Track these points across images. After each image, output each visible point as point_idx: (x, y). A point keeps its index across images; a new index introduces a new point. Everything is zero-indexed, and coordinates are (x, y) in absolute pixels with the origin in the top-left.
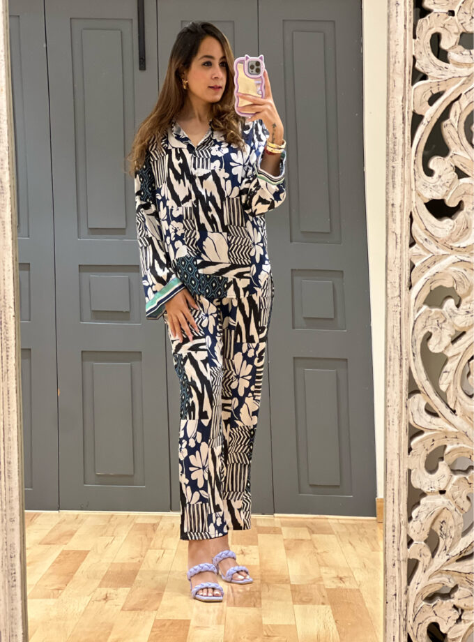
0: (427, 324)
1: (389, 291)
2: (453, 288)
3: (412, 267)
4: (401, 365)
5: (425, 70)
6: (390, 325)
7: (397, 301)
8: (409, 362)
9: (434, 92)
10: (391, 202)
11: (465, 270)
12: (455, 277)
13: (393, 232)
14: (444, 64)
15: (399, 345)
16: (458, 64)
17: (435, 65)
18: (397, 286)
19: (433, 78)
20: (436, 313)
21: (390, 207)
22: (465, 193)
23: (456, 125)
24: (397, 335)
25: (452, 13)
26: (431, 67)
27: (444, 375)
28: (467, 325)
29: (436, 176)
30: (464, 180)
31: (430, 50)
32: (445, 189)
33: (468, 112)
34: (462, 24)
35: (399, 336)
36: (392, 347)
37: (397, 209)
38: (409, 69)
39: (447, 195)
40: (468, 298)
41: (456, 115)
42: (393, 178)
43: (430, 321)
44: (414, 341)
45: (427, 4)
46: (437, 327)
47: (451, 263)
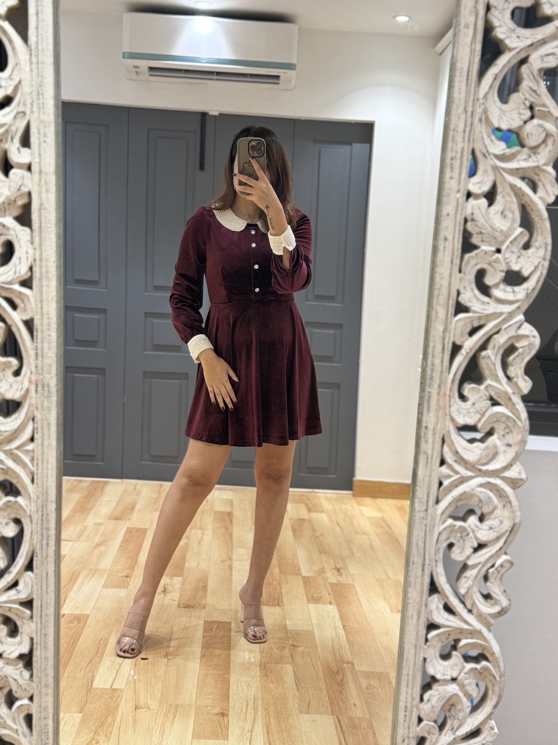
0: (451, 536)
1: (417, 505)
2: (478, 506)
3: (441, 484)
4: (423, 570)
5: (468, 304)
6: (415, 533)
7: (422, 515)
8: (432, 568)
9: (476, 324)
10: (424, 424)
11: (491, 491)
12: (482, 497)
13: (425, 453)
14: (486, 299)
15: (422, 552)
16: (500, 301)
17: (478, 299)
18: (425, 501)
19: (475, 312)
20: (461, 527)
21: (423, 429)
22: (497, 421)
23: (493, 358)
24: (421, 544)
25: (498, 251)
26: (474, 301)
27: (463, 580)
28: (489, 539)
29: (469, 403)
30: (497, 409)
31: (474, 286)
32: (479, 416)
33: (506, 346)
34: (508, 263)
35: (423, 545)
36: (416, 553)
37: (430, 432)
38: (452, 303)
39: (479, 421)
40: (493, 516)
41: (494, 348)
42: (428, 402)
43: (454, 534)
44: (437, 549)
45: (475, 240)
46: (460, 539)
47: (478, 484)
